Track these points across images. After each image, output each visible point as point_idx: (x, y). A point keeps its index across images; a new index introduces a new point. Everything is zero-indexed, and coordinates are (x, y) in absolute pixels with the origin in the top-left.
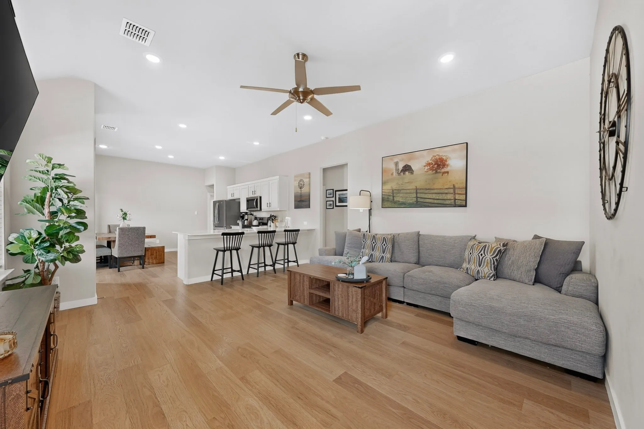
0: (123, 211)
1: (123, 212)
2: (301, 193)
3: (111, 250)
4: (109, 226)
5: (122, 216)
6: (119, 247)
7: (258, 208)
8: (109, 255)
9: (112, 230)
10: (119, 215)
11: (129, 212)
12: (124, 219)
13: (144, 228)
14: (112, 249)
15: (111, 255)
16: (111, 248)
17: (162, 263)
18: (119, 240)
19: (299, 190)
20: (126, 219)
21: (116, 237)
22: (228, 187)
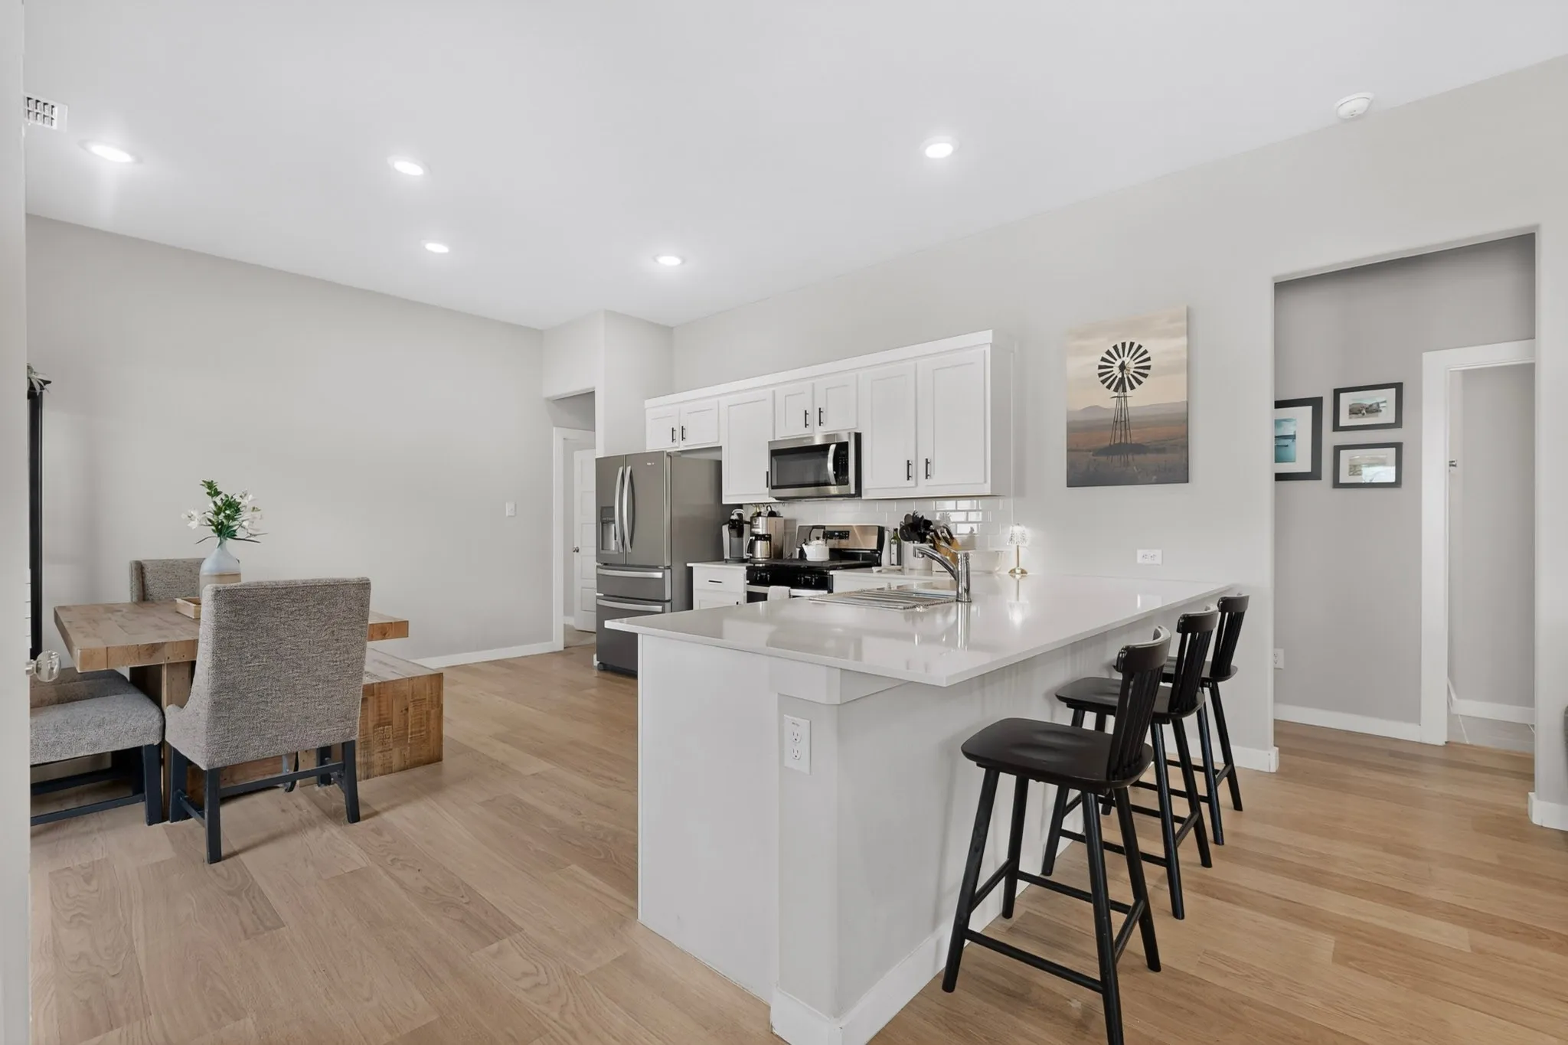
0: (217, 493)
1: (218, 500)
2: (1122, 410)
3: (157, 716)
4: (140, 569)
5: (210, 516)
6: (217, 706)
7: (847, 483)
8: (150, 746)
9: (154, 587)
10: (195, 513)
11: (250, 497)
12: (223, 531)
13: (364, 586)
14: (169, 710)
15: (156, 742)
16: (156, 700)
17: (429, 762)
18: (219, 666)
19: (1106, 399)
20: (232, 535)
21: (194, 643)
22: (648, 403)
